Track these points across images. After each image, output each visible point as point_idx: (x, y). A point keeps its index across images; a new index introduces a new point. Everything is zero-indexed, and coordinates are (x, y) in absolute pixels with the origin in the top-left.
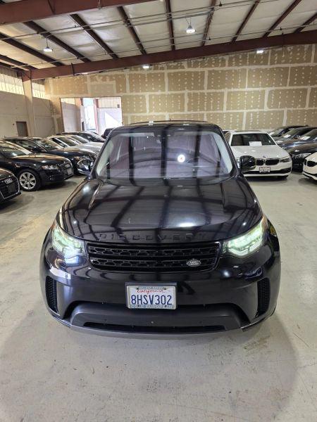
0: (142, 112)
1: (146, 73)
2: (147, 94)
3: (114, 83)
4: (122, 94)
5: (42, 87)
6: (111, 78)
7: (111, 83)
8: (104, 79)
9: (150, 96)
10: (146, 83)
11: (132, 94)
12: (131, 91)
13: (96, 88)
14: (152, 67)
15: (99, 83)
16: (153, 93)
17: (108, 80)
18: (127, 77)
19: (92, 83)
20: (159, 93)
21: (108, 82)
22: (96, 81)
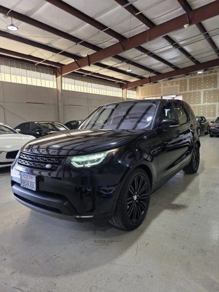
0: (198, 103)
1: (202, 76)
2: (202, 91)
3: (178, 85)
4: (183, 92)
5: (135, 92)
6: (177, 83)
7: (176, 86)
8: (172, 84)
9: (205, 92)
10: (202, 83)
11: (190, 91)
12: (190, 90)
13: (166, 90)
14: (207, 72)
15: (169, 87)
16: (207, 90)
17: (175, 84)
18: (188, 81)
19: (164, 87)
20: (212, 89)
21: (175, 85)
22: (167, 85)
